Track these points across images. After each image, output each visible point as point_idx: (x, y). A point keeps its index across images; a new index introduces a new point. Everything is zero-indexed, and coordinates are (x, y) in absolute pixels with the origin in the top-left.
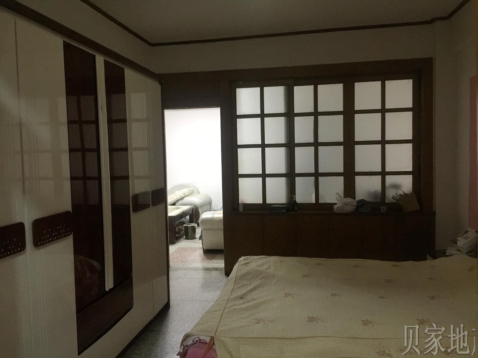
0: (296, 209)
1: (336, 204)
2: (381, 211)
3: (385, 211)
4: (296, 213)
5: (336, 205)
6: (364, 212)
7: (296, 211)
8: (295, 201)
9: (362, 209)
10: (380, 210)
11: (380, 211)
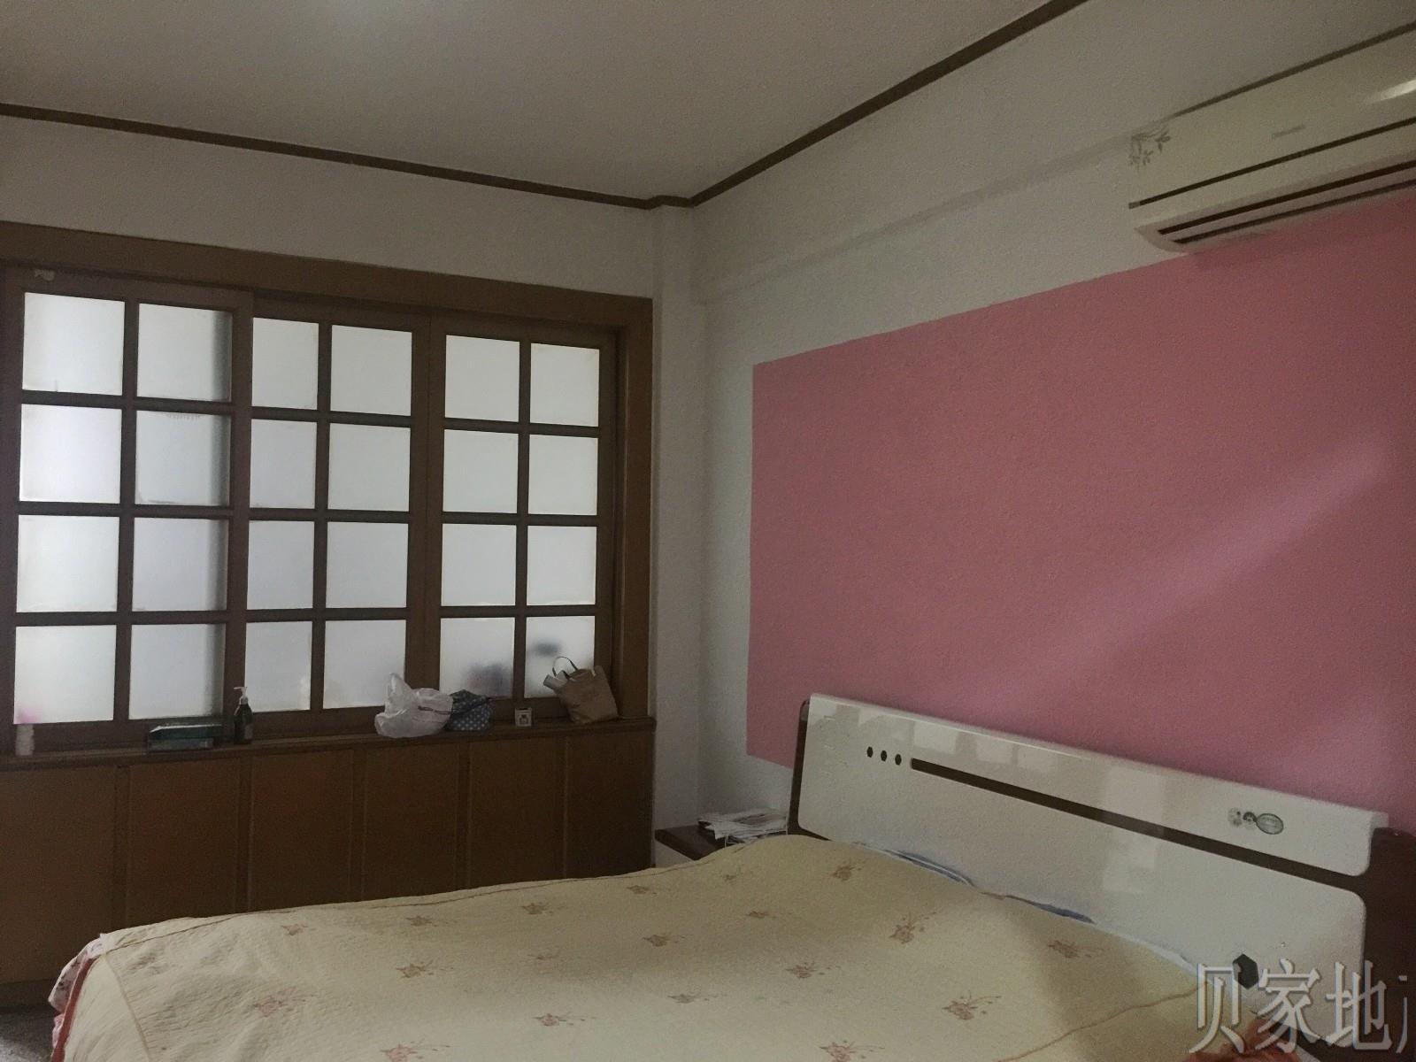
0: (248, 734)
1: (381, 709)
2: (518, 723)
3: (530, 725)
4: (246, 747)
5: (382, 714)
6: (471, 729)
7: (248, 742)
8: (246, 707)
9: (463, 722)
10: (513, 721)
11: (514, 723)
